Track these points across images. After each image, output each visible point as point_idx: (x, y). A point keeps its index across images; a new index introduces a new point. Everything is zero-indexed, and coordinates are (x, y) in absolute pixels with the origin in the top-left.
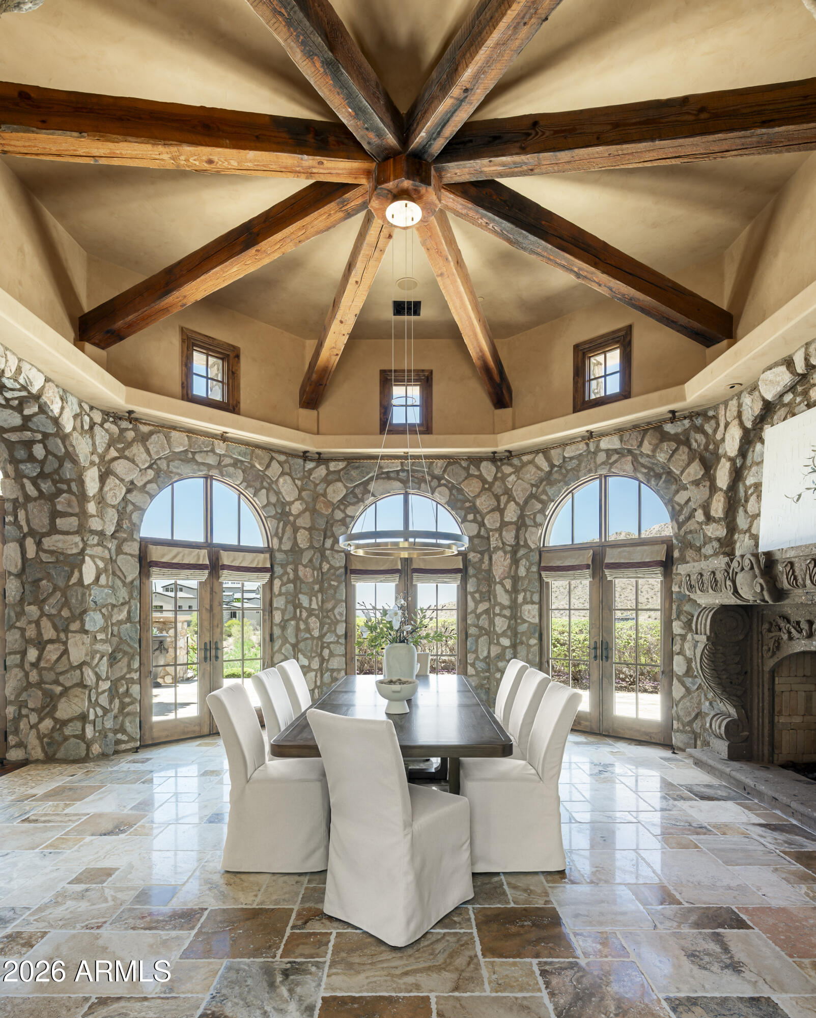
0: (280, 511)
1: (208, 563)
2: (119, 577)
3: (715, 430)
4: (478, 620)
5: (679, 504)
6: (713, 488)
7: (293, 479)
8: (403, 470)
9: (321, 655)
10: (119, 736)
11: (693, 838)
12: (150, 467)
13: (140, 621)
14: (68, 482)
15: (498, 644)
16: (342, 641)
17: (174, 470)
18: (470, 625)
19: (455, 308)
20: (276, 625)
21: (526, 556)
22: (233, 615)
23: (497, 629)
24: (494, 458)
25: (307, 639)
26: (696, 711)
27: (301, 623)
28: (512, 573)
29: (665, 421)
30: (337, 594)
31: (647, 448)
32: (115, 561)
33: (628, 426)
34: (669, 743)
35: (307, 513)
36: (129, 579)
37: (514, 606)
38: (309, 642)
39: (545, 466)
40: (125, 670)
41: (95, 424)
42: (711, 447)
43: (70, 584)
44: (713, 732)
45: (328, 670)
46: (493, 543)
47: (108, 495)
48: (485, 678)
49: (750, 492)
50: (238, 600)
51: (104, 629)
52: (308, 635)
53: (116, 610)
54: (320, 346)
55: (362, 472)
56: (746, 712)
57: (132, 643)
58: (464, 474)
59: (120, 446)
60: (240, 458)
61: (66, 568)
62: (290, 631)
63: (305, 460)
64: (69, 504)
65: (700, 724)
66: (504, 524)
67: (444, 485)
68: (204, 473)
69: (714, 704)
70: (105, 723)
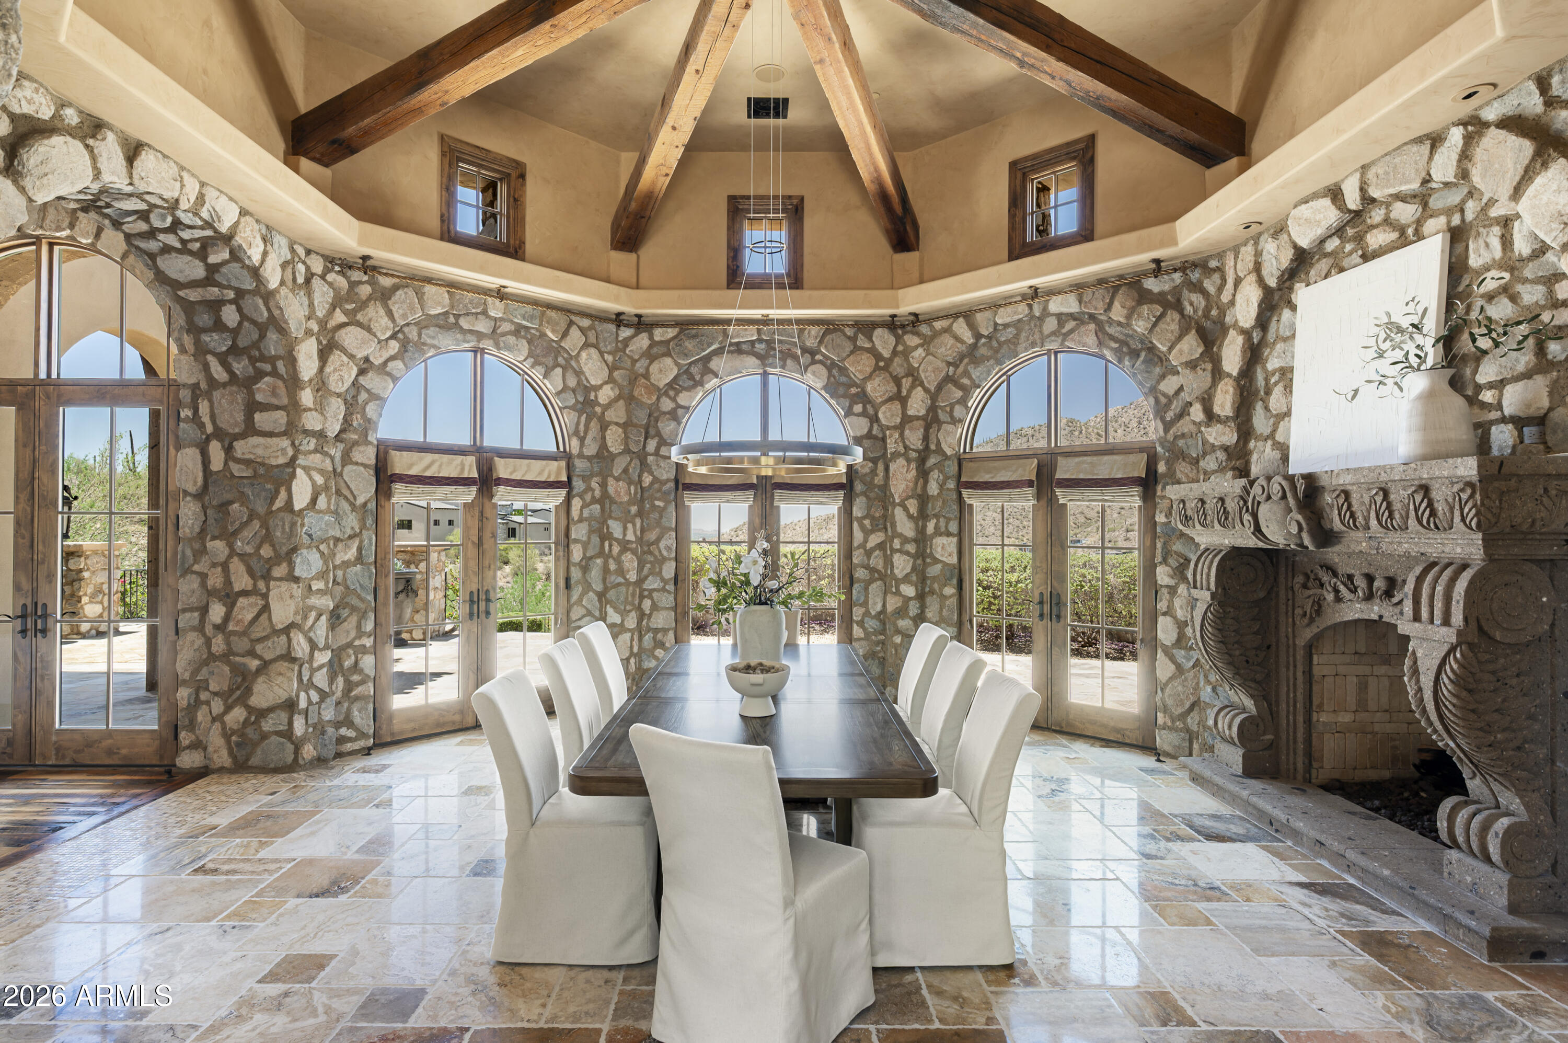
0: (581, 399)
1: (476, 476)
2: (346, 498)
3: (1220, 289)
4: (869, 557)
5: (1165, 395)
6: (1217, 373)
7: (601, 354)
8: (760, 340)
9: (639, 608)
10: (343, 731)
11: (1202, 906)
12: (393, 337)
13: (376, 562)
14: (272, 360)
15: (898, 593)
16: (671, 587)
17: (429, 341)
18: (858, 565)
19: (840, 108)
20: (575, 565)
21: (939, 466)
22: (512, 533)
23: (896, 571)
24: (892, 324)
25: (619, 584)
26: (1192, 699)
27: (611, 561)
28: (919, 491)
29: (1145, 274)
30: (664, 520)
31: (1118, 313)
32: (341, 475)
33: (1090, 280)
34: (1150, 745)
35: (621, 403)
36: (360, 500)
37: (922, 539)
38: (623, 589)
39: (968, 337)
40: (353, 634)
41: (313, 275)
42: (1214, 312)
43: (274, 508)
44: (1219, 733)
45: (649, 629)
46: (891, 447)
47: (331, 379)
48: (878, 643)
49: (1273, 381)
50: (519, 512)
51: (322, 575)
52: (621, 580)
53: (340, 545)
54: (642, 162)
55: (701, 342)
56: (1270, 705)
57: (363, 595)
58: (849, 347)
59: (350, 307)
60: (524, 323)
61: (268, 486)
62: (595, 574)
63: (619, 326)
64: (274, 393)
65: (1197, 719)
66: (907, 419)
67: (820, 362)
68: (472, 344)
69: (1220, 690)
70: (322, 712)
